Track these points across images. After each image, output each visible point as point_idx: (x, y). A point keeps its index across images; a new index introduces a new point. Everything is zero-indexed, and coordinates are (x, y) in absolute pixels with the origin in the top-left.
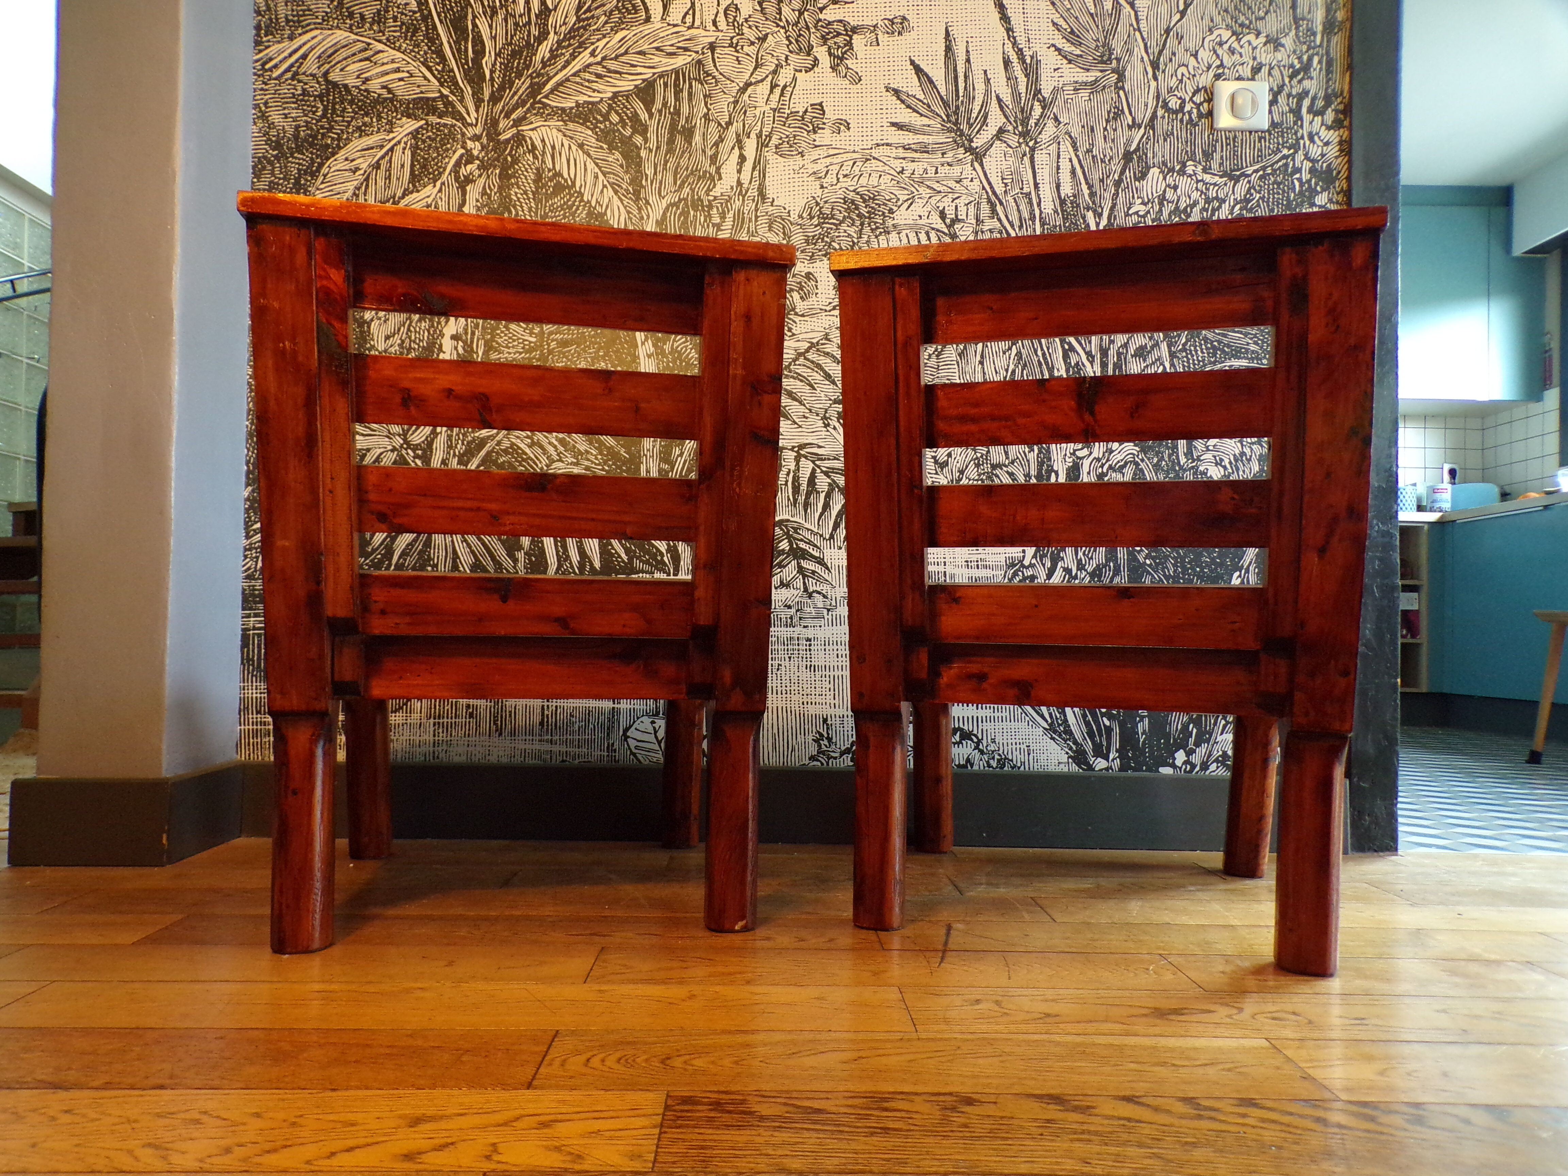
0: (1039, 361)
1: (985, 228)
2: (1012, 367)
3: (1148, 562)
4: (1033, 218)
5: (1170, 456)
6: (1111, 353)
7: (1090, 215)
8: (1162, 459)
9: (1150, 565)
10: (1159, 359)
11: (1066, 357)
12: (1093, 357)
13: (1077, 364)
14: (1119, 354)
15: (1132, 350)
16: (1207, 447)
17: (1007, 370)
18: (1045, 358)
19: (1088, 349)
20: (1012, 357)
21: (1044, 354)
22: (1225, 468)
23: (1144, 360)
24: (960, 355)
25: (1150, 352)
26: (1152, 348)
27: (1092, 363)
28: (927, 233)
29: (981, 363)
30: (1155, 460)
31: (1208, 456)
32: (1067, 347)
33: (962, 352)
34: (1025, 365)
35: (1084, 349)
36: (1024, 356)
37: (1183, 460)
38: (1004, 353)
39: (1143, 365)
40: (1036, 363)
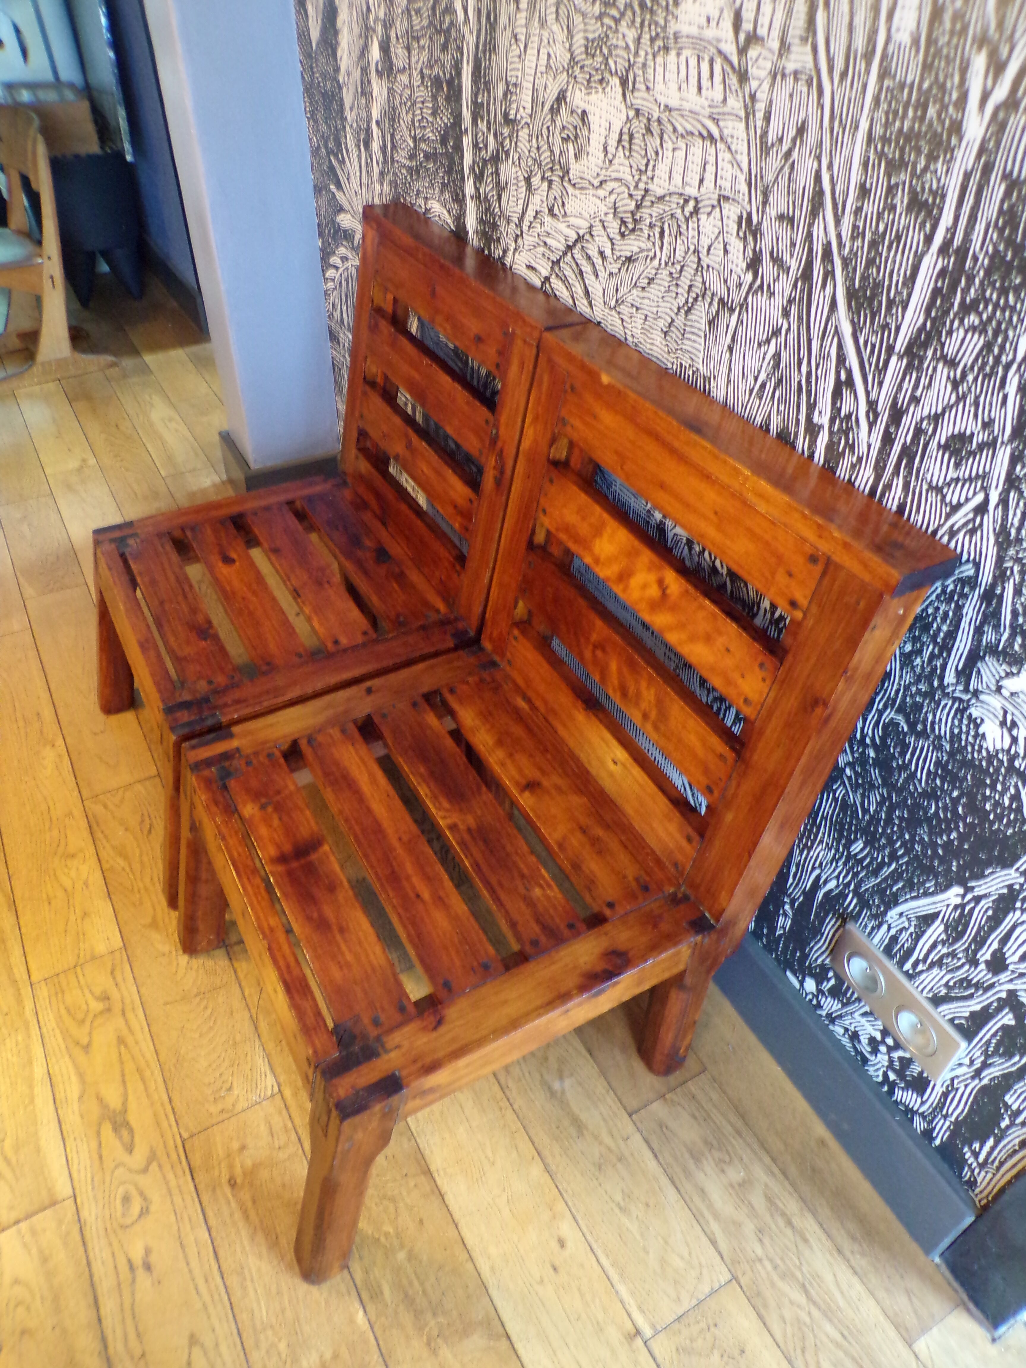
0: (800, 383)
1: (790, 67)
2: (762, 377)
3: (848, 771)
4: (869, 56)
5: (932, 657)
6: (906, 420)
7: (979, 62)
8: (919, 652)
9: (850, 778)
10: (984, 476)
11: (837, 394)
12: (876, 415)
13: (849, 416)
14: (919, 431)
15: (943, 434)
16: (999, 689)
17: (756, 378)
18: (808, 382)
19: (873, 396)
20: (768, 357)
21: (809, 374)
22: (1014, 740)
23: (957, 465)
24: (710, 323)
25: (972, 454)
26: (981, 447)
27: (871, 425)
28: (712, 61)
29: (731, 349)
30: (908, 648)
31: (995, 702)
32: (843, 376)
33: (714, 319)
34: (780, 381)
35: (868, 393)
36: (782, 365)
37: (950, 677)
38: (760, 345)
39: (952, 474)
40: (795, 385)
